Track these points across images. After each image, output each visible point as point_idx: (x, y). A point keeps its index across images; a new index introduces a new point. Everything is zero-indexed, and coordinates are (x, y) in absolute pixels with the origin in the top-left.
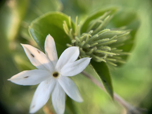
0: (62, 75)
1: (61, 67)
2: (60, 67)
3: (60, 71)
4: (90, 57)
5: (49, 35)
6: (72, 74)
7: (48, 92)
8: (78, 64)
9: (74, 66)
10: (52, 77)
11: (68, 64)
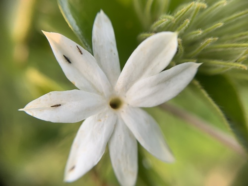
0: (128, 105)
1: (128, 86)
2: (126, 86)
3: (126, 97)
4: (198, 62)
5: (102, 12)
6: (152, 103)
7: (101, 139)
8: (168, 80)
9: (159, 83)
10: (108, 108)
11: (145, 80)
